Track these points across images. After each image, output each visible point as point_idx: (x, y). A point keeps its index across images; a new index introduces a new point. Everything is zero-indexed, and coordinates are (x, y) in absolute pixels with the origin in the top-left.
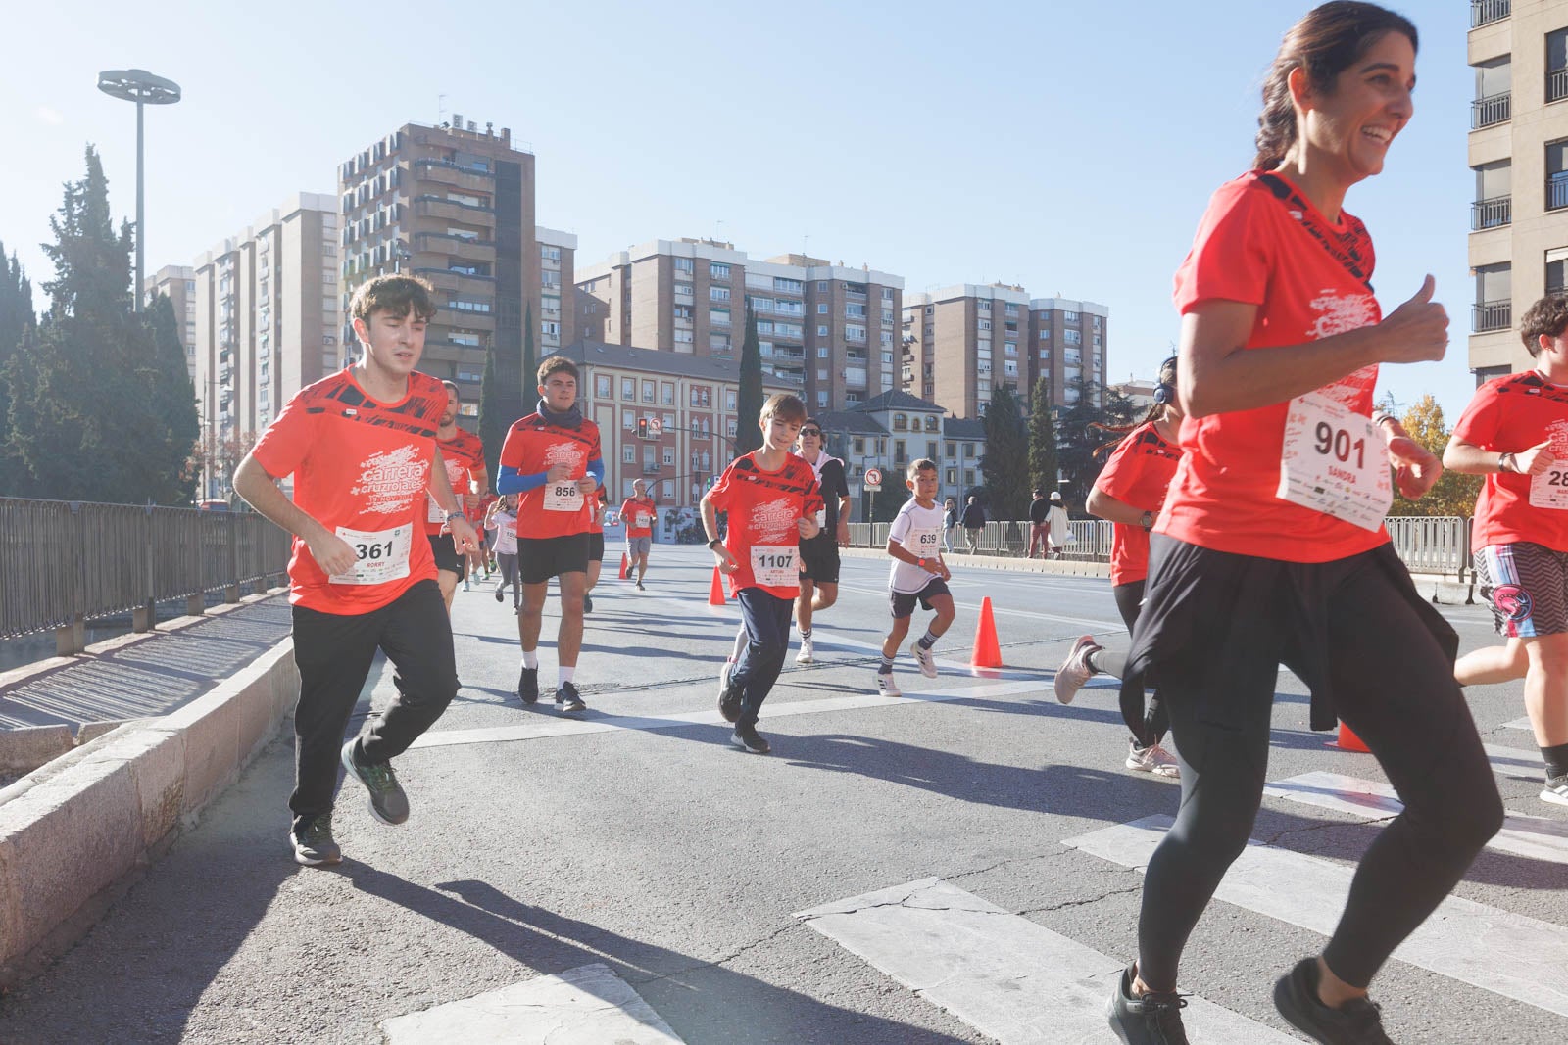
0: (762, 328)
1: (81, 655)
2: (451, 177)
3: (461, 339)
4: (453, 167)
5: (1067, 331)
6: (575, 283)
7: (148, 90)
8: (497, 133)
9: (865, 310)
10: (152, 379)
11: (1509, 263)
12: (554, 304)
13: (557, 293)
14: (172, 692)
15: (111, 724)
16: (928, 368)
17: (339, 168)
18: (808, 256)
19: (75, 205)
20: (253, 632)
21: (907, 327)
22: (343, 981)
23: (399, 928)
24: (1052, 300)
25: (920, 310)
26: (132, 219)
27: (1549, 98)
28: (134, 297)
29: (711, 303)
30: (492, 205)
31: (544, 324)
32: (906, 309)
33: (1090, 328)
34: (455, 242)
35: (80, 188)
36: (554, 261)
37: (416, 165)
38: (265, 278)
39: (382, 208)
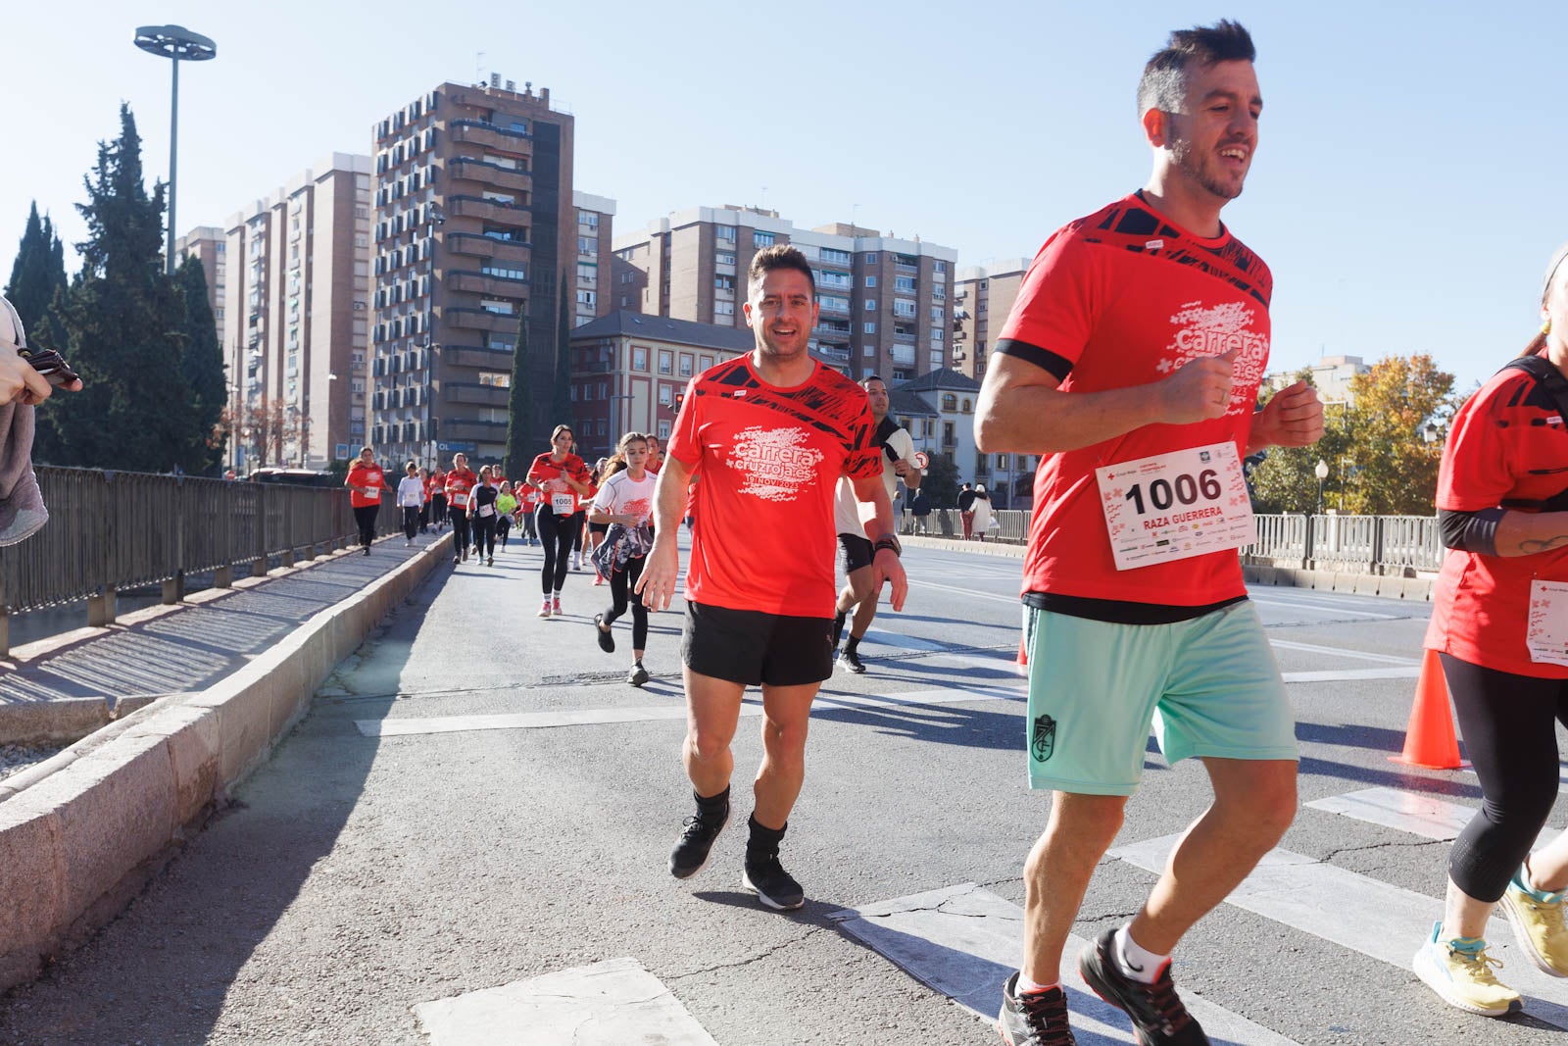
1: (113, 626)
2: (487, 138)
3: (494, 307)
4: (490, 128)
6: (613, 250)
7: (184, 46)
8: (536, 93)
9: (915, 284)
10: (181, 344)
12: (591, 272)
13: (594, 261)
14: (203, 666)
15: (146, 699)
16: (980, 345)
17: (373, 128)
18: (860, 225)
19: (109, 164)
20: (280, 606)
21: (959, 302)
22: (376, 964)
23: (431, 914)
25: (973, 285)
26: (165, 179)
28: (166, 259)
30: (530, 168)
31: (580, 292)
32: (959, 283)
34: (490, 206)
35: (113, 147)
36: (592, 228)
37: (452, 125)
38: (296, 241)
39: (416, 169)
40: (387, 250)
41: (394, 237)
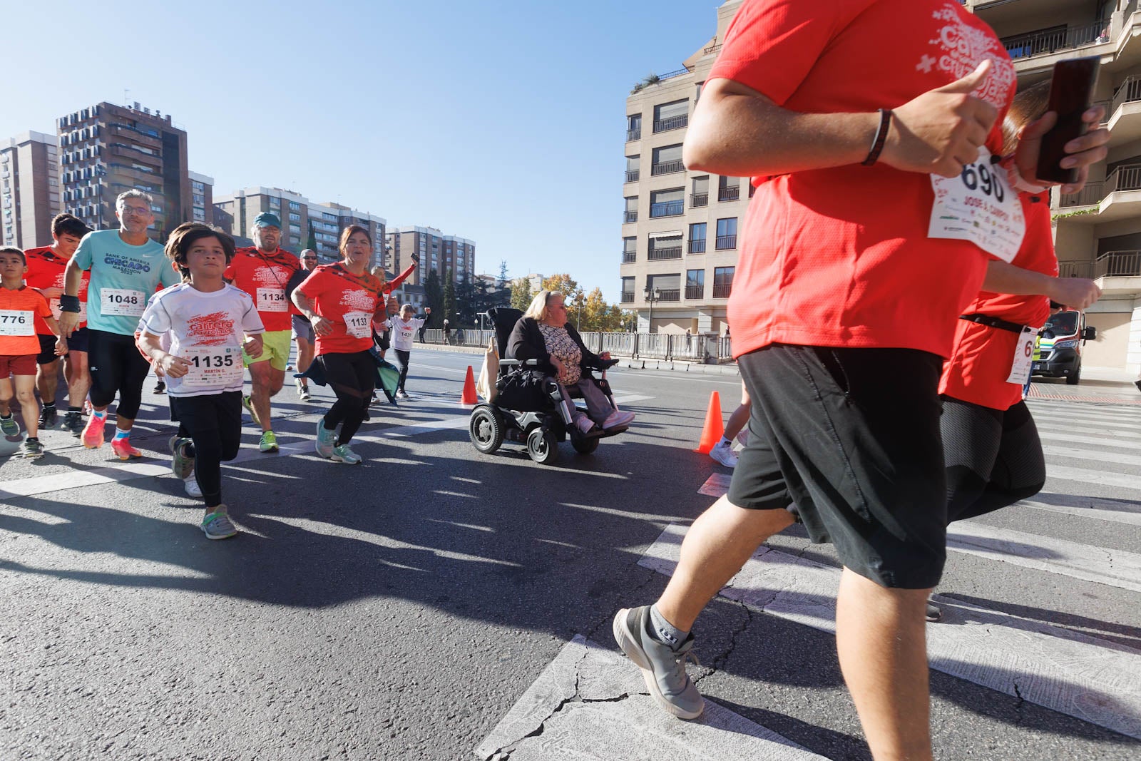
0: (317, 236)
2: (134, 136)
4: (134, 130)
5: (458, 251)
6: (214, 202)
11: (636, 237)
12: (201, 212)
13: (203, 207)
16: (397, 262)
17: (57, 120)
18: (340, 204)
21: (388, 243)
24: (452, 237)
25: (393, 236)
27: (652, 174)
29: (290, 221)
30: (161, 155)
32: (387, 234)
33: (468, 250)
34: (138, 172)
36: (200, 190)
37: (110, 126)
38: (6, 178)
39: (88, 147)
40: (71, 188)
41: (75, 182)
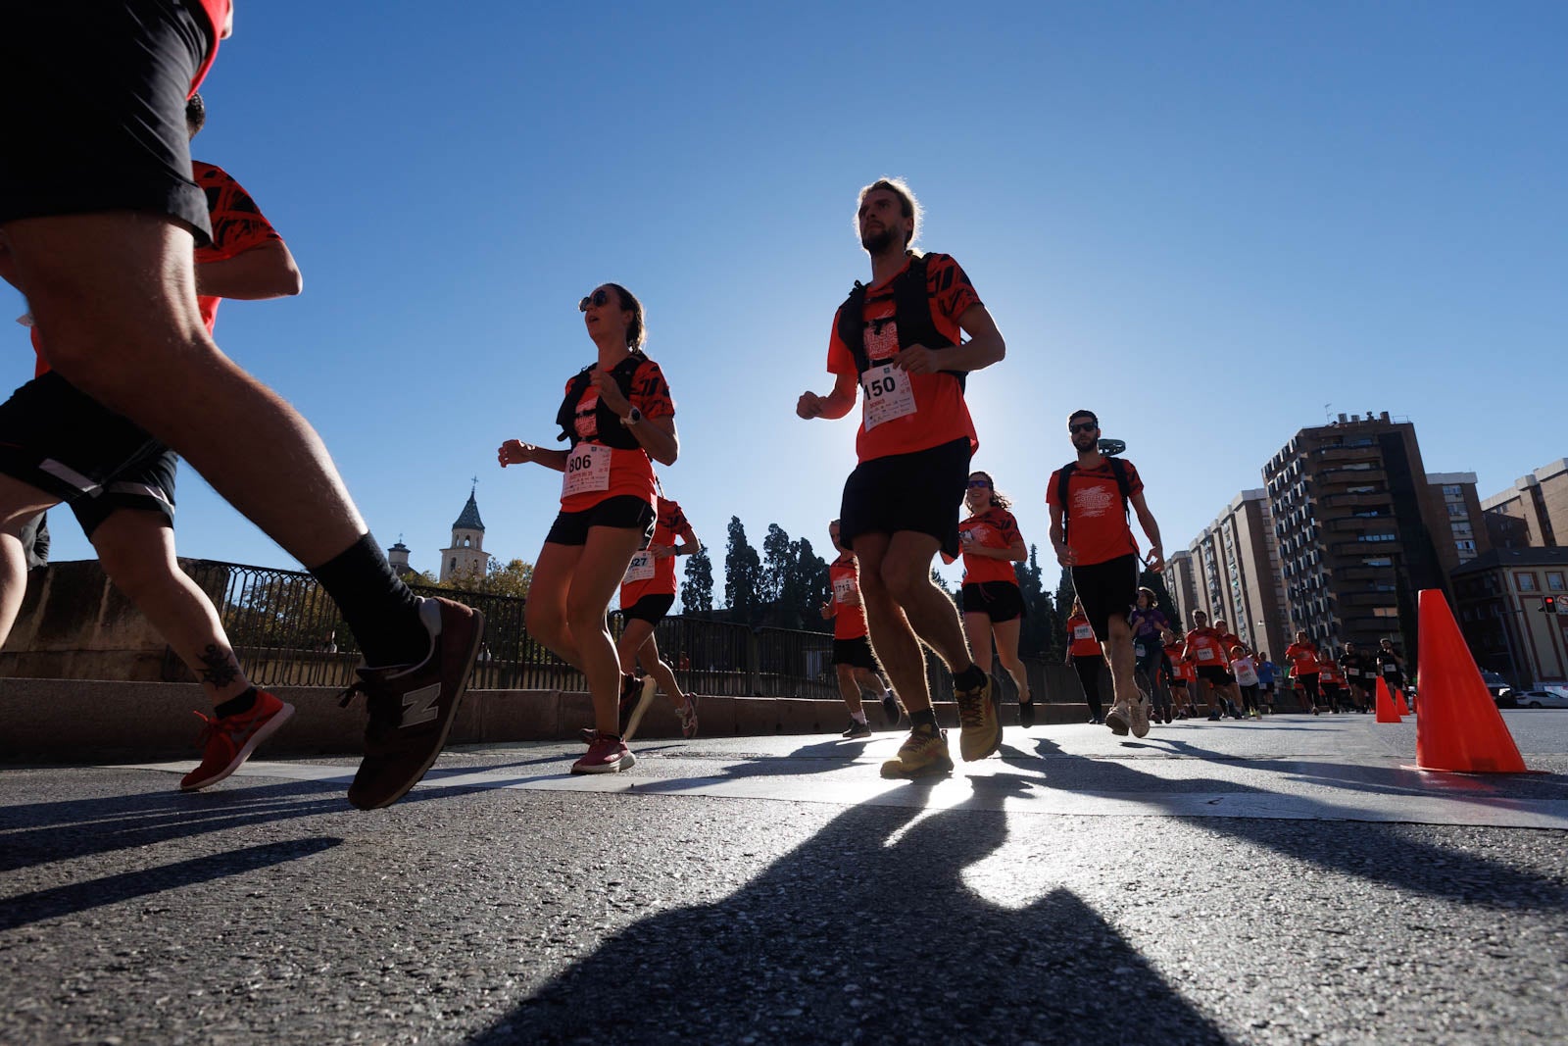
2: (1343, 454)
3: (1375, 562)
4: (1343, 447)
6: (1484, 507)
8: (1377, 416)
12: (1465, 527)
13: (1466, 518)
17: (1261, 470)
30: (1382, 464)
31: (1457, 542)
34: (1355, 496)
36: (1457, 496)
37: (1312, 454)
38: (1230, 547)
39: (1294, 486)
40: (1286, 540)
41: (1288, 531)
